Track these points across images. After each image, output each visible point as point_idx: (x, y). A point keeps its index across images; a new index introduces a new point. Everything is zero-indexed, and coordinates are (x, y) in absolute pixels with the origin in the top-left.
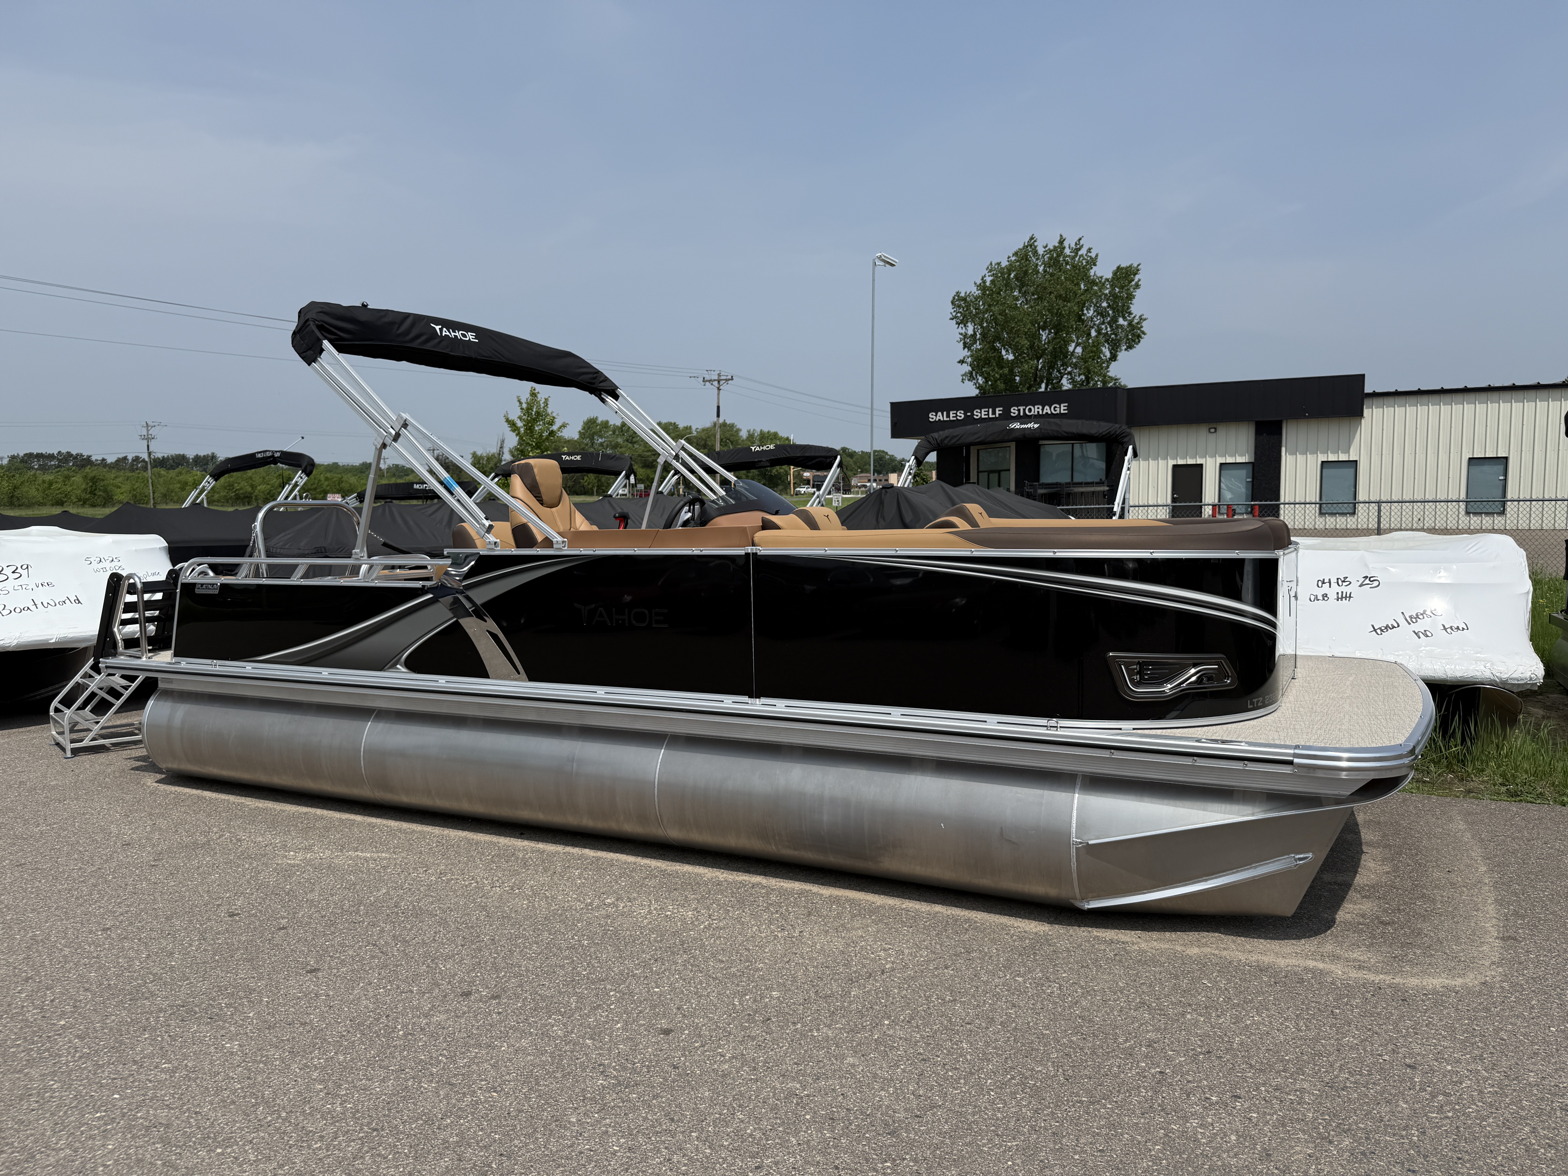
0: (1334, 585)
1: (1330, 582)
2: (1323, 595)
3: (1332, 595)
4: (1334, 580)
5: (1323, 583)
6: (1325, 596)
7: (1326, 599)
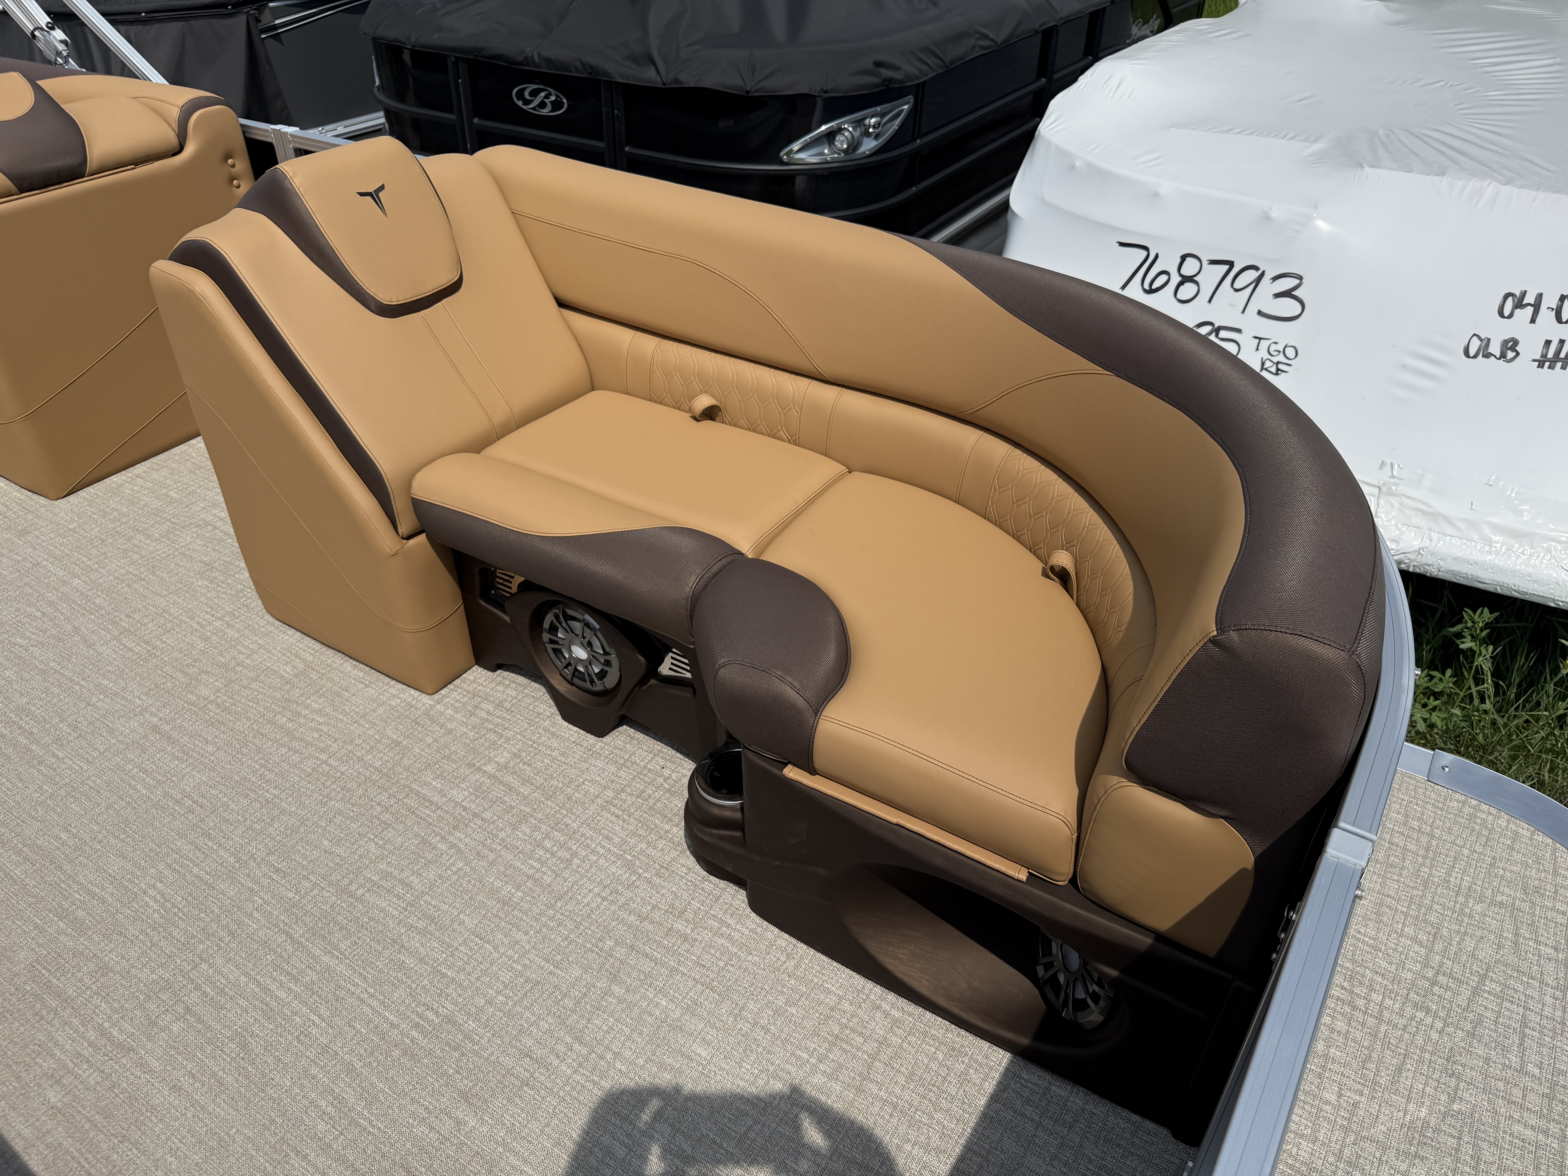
0: (1546, 316)
1: (1537, 306)
2: (1505, 342)
3: (1530, 349)
4: (1550, 301)
5: (1519, 304)
6: (1511, 346)
7: (1510, 354)
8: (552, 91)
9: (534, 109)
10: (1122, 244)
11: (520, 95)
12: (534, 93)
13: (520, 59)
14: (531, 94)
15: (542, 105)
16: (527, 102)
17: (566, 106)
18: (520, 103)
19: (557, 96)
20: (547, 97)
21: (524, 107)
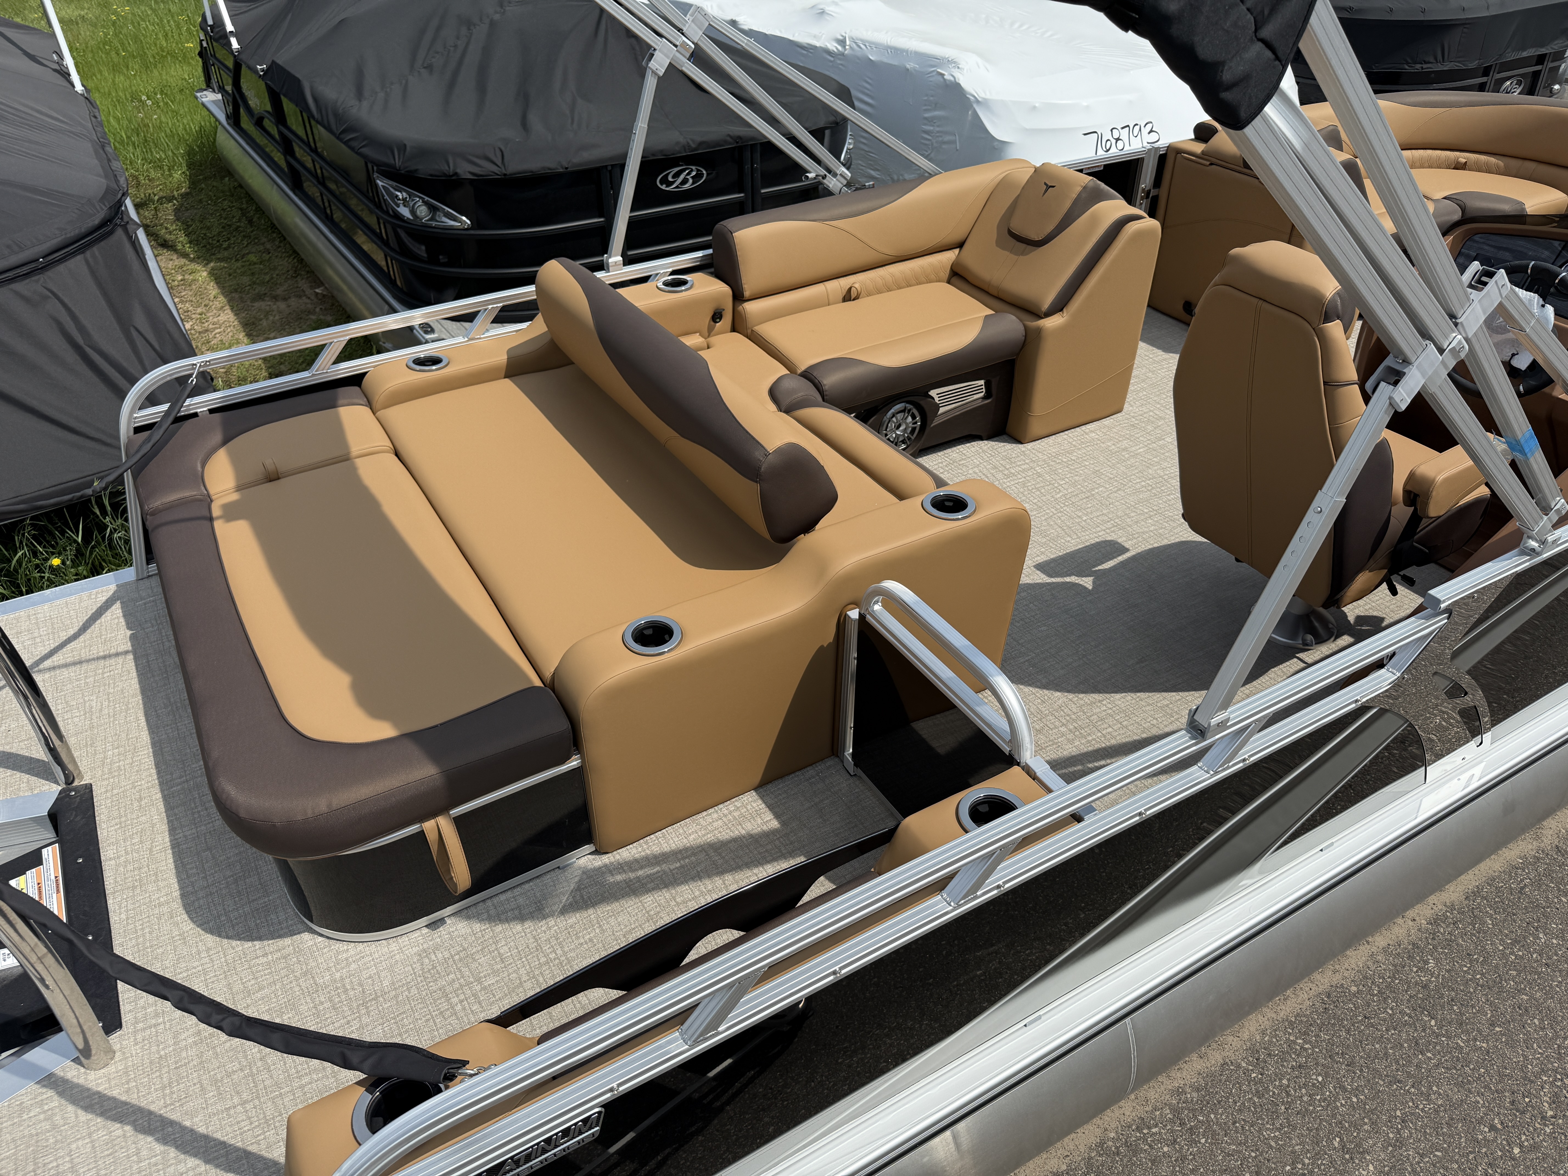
8: (694, 168)
9: (677, 187)
10: (1085, 134)
11: (665, 181)
12: (677, 175)
13: (677, 148)
14: (673, 177)
15: (685, 181)
16: (670, 184)
17: (705, 176)
18: (663, 187)
19: (698, 170)
20: (688, 174)
21: (667, 189)
